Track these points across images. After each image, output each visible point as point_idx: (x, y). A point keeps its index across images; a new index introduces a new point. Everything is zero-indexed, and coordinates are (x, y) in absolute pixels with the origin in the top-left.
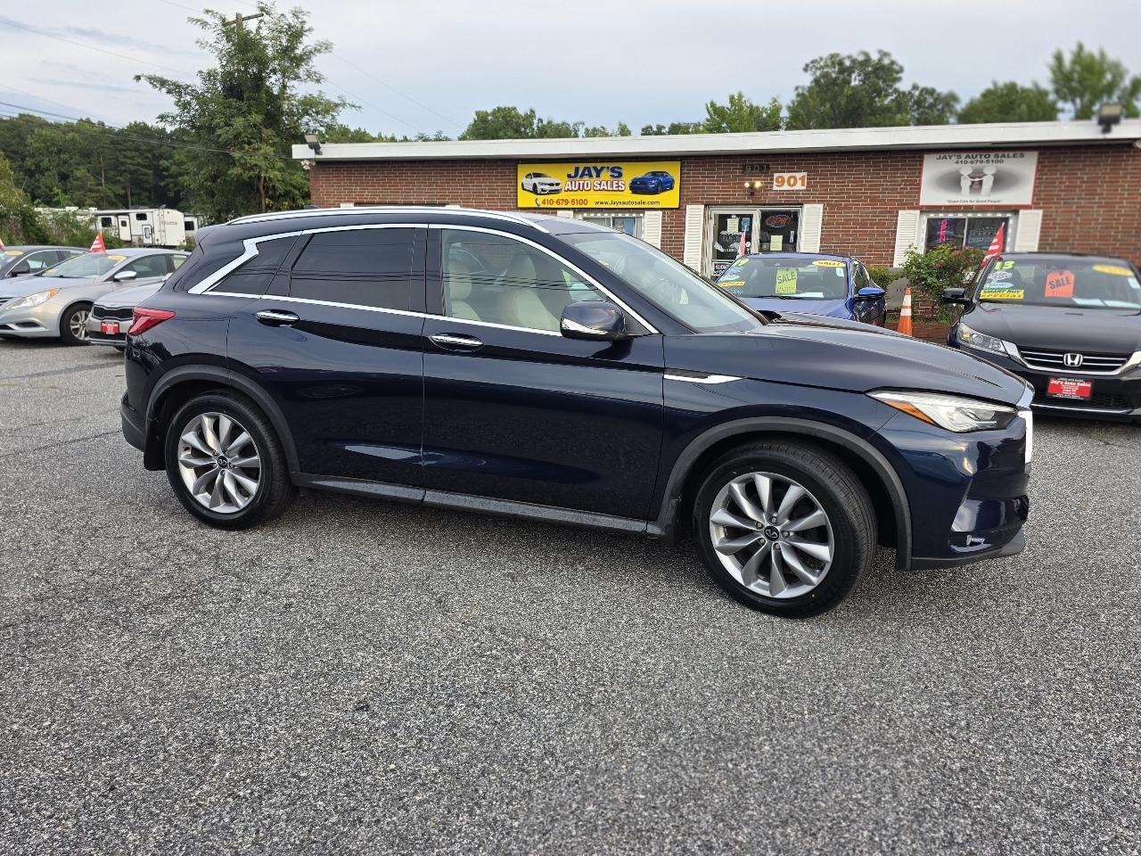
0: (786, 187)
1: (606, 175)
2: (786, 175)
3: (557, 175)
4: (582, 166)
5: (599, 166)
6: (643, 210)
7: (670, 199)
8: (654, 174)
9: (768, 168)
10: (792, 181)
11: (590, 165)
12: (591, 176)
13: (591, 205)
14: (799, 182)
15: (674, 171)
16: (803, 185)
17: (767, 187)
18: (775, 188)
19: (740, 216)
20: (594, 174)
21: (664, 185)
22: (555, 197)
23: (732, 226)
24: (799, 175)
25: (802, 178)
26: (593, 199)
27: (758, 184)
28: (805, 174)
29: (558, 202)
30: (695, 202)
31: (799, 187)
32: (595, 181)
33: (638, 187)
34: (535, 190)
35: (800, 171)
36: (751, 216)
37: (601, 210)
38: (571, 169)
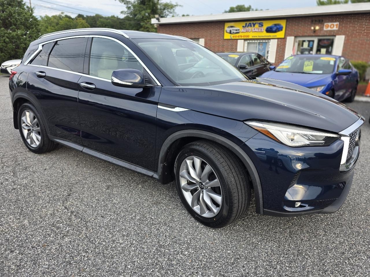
0: (329, 29)
1: (257, 26)
2: (330, 24)
3: (239, 27)
4: (248, 23)
5: (254, 22)
6: (270, 39)
7: (281, 34)
8: (275, 25)
9: (322, 21)
10: (332, 26)
11: (252, 22)
12: (251, 26)
13: (250, 37)
14: (335, 26)
15: (283, 23)
16: (337, 27)
17: (321, 29)
18: (325, 29)
19: (309, 41)
20: (252, 25)
21: (279, 29)
22: (237, 35)
23: (306, 45)
24: (335, 24)
25: (337, 25)
26: (251, 35)
27: (317, 28)
28: (338, 23)
29: (238, 37)
30: (291, 35)
31: (335, 28)
32: (253, 28)
33: (269, 30)
34: (230, 33)
35: (336, 22)
36: (313, 41)
37: (254, 39)
38: (244, 24)
